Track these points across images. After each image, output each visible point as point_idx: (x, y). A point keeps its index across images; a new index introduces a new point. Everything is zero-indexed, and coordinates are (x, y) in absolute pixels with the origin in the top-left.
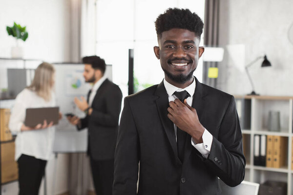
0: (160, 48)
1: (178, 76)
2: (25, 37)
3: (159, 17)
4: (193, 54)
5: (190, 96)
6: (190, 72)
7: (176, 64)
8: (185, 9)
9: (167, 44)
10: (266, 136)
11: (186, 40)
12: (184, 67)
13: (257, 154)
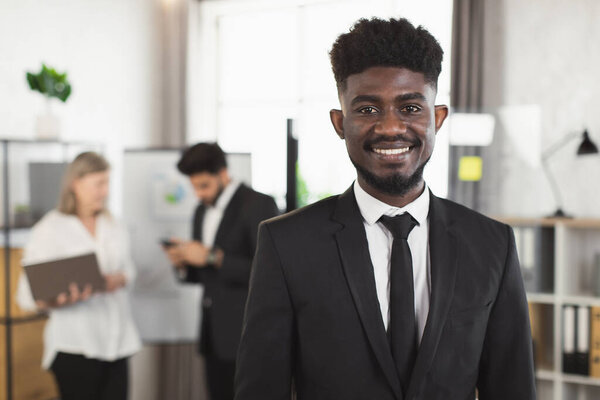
0: (345, 114)
1: (389, 178)
2: (64, 94)
3: (339, 41)
4: (422, 124)
5: (418, 224)
6: (417, 166)
7: (383, 152)
8: (397, 18)
9: (359, 105)
10: (590, 309)
11: (404, 93)
12: (401, 157)
13: (569, 347)
